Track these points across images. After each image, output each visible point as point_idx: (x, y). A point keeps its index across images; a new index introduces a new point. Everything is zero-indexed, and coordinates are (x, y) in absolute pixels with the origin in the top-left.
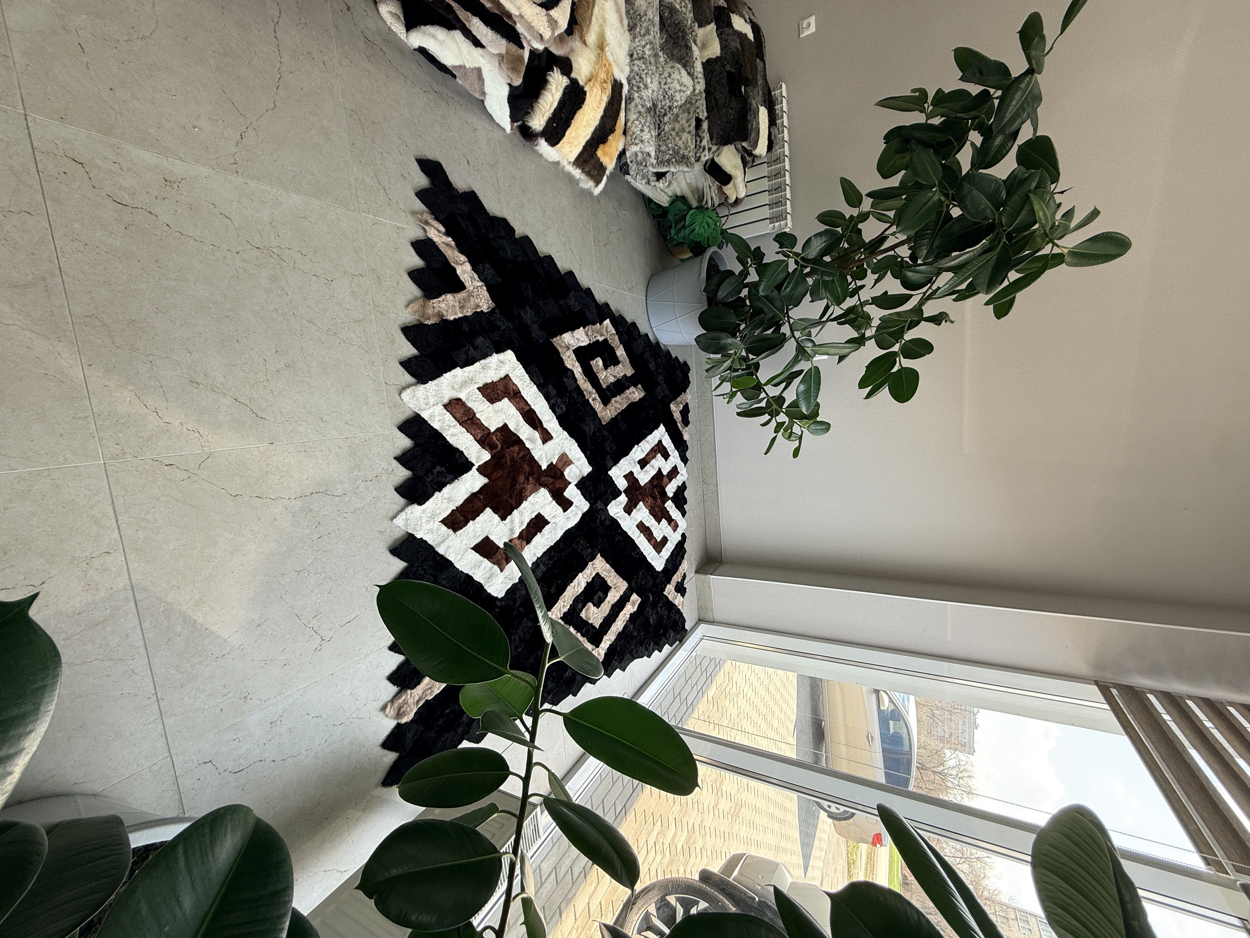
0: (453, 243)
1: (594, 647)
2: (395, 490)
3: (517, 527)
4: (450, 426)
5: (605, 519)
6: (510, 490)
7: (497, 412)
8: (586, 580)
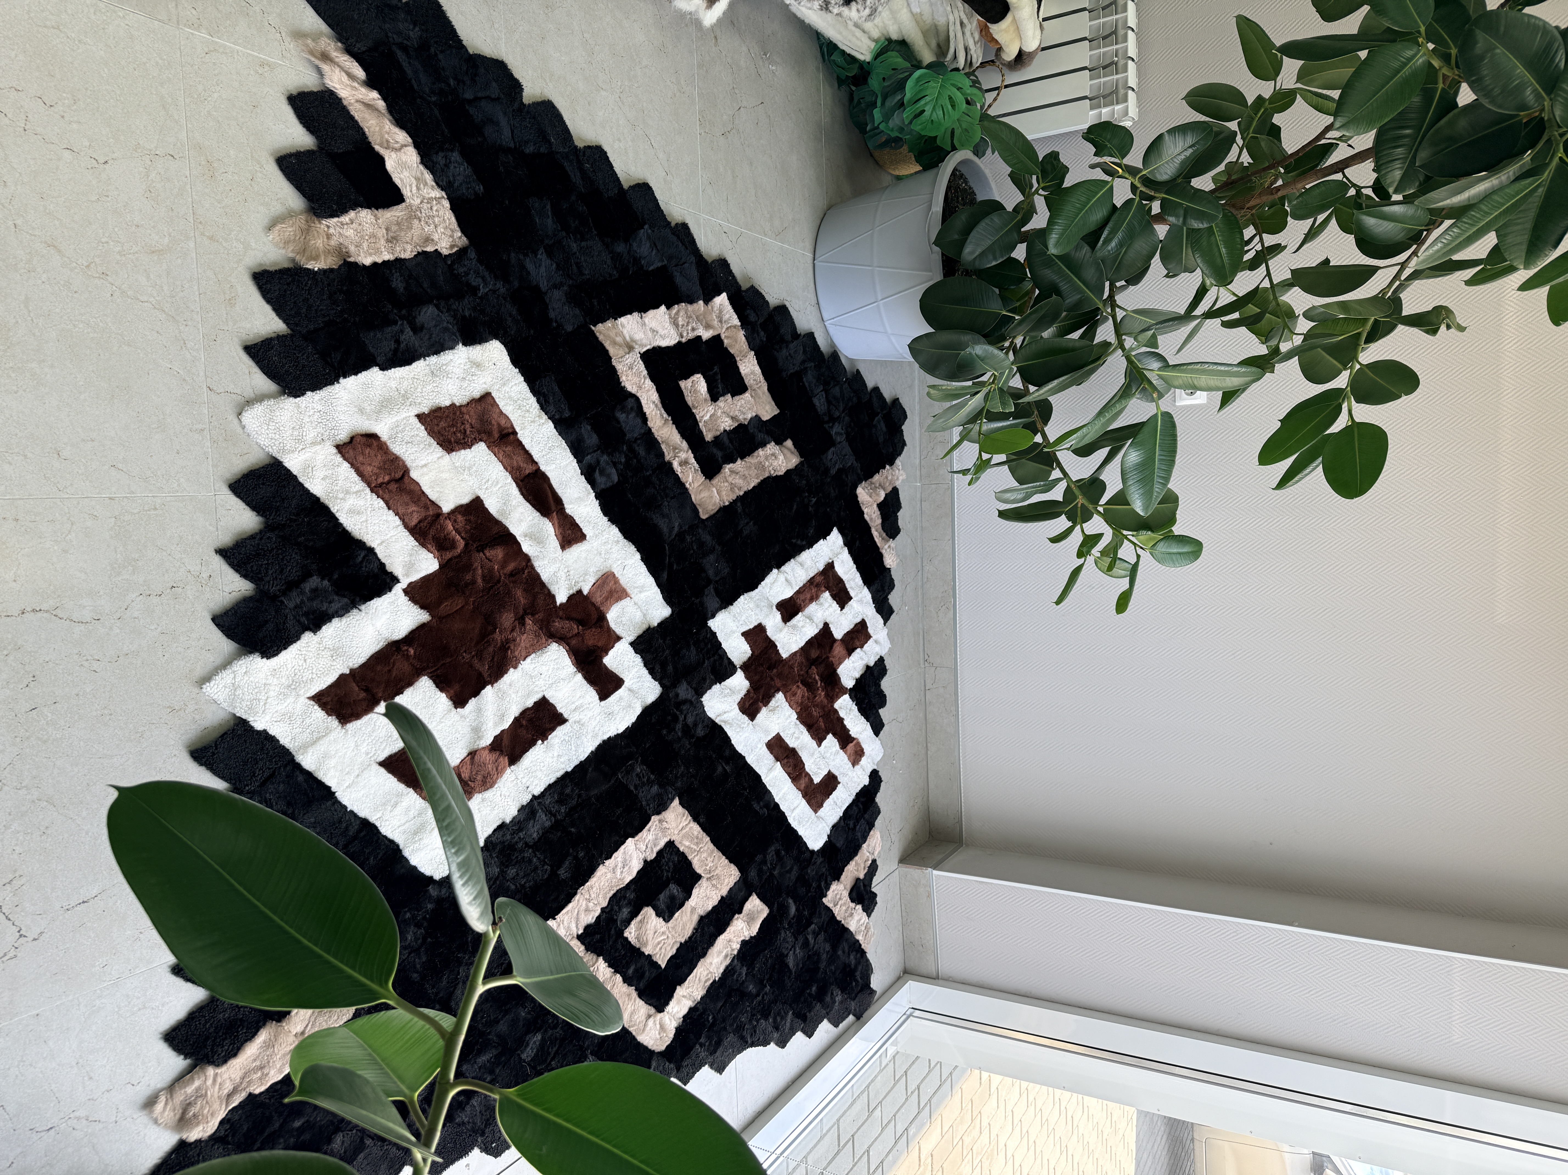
0: (381, 104)
1: (652, 1010)
2: (213, 620)
3: (490, 724)
4: (347, 492)
5: (696, 724)
6: (478, 643)
7: (458, 470)
8: (642, 856)
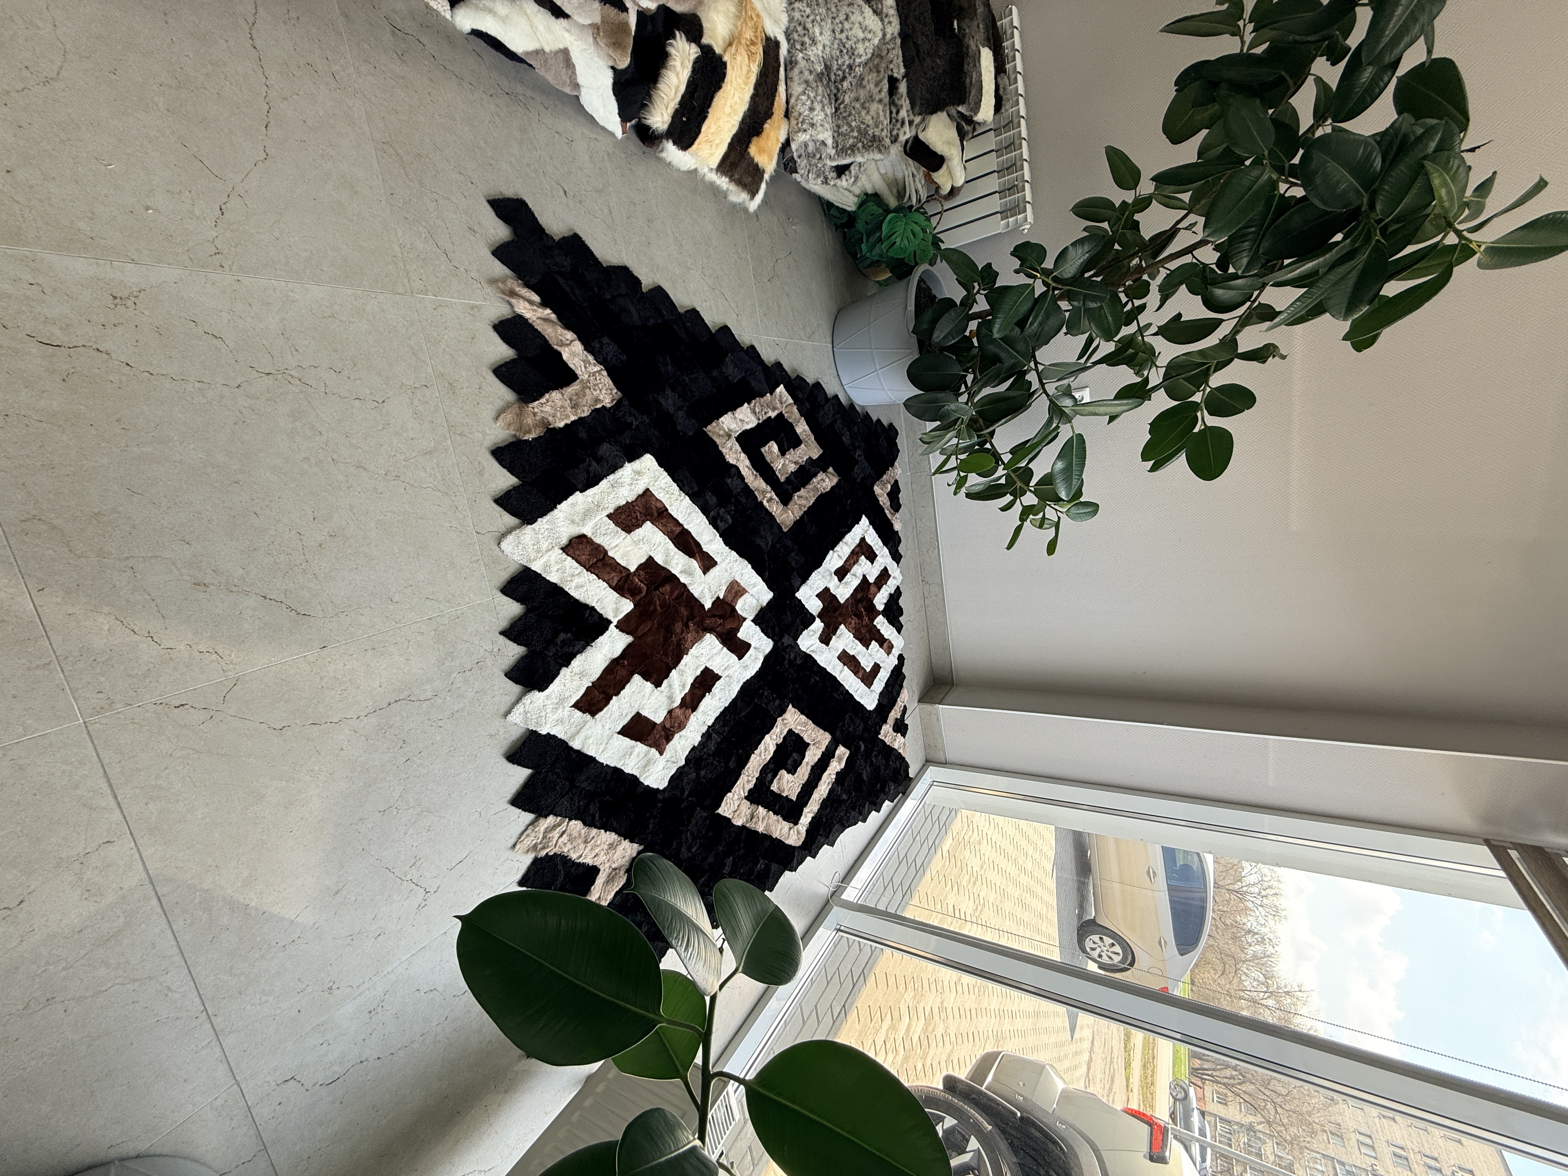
0: (553, 317)
1: (792, 825)
2: (506, 675)
3: (678, 692)
4: (573, 576)
5: (795, 658)
6: (663, 646)
7: (636, 543)
8: (775, 743)
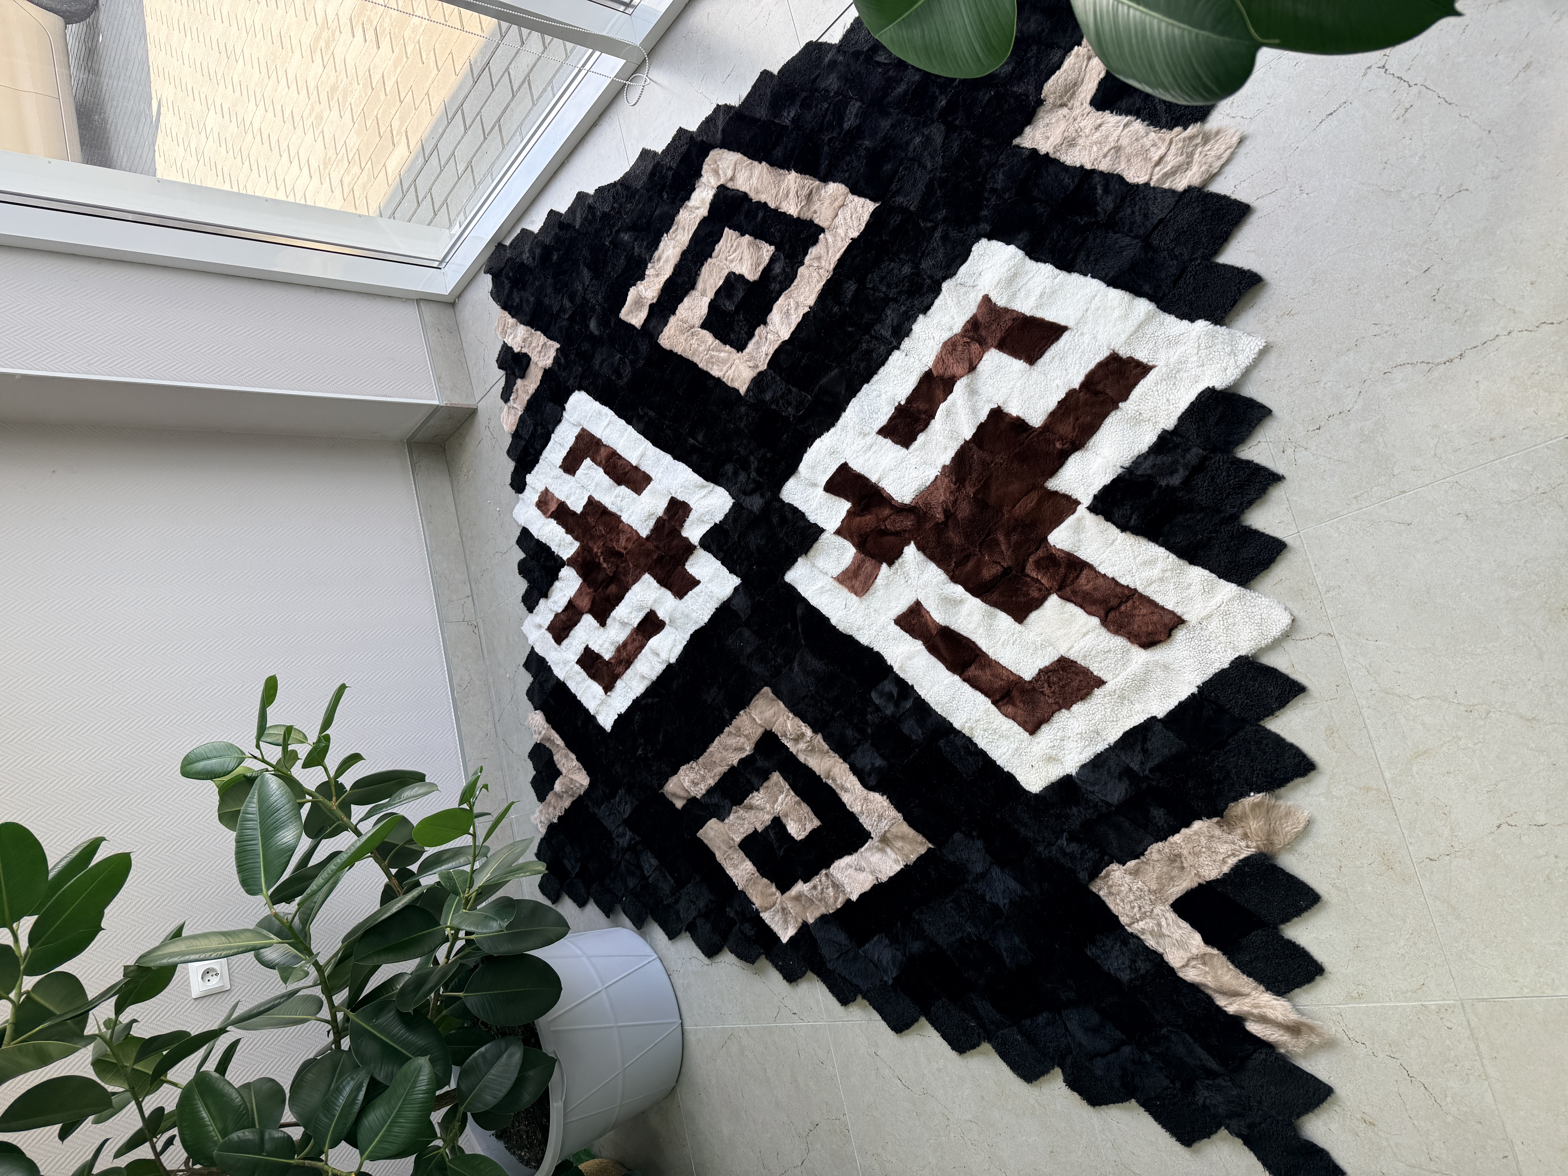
0: (1221, 1001)
1: (730, 185)
2: (1270, 411)
3: (960, 402)
4: (1161, 580)
5: (736, 474)
6: (989, 476)
7: (1048, 643)
8: (770, 327)
